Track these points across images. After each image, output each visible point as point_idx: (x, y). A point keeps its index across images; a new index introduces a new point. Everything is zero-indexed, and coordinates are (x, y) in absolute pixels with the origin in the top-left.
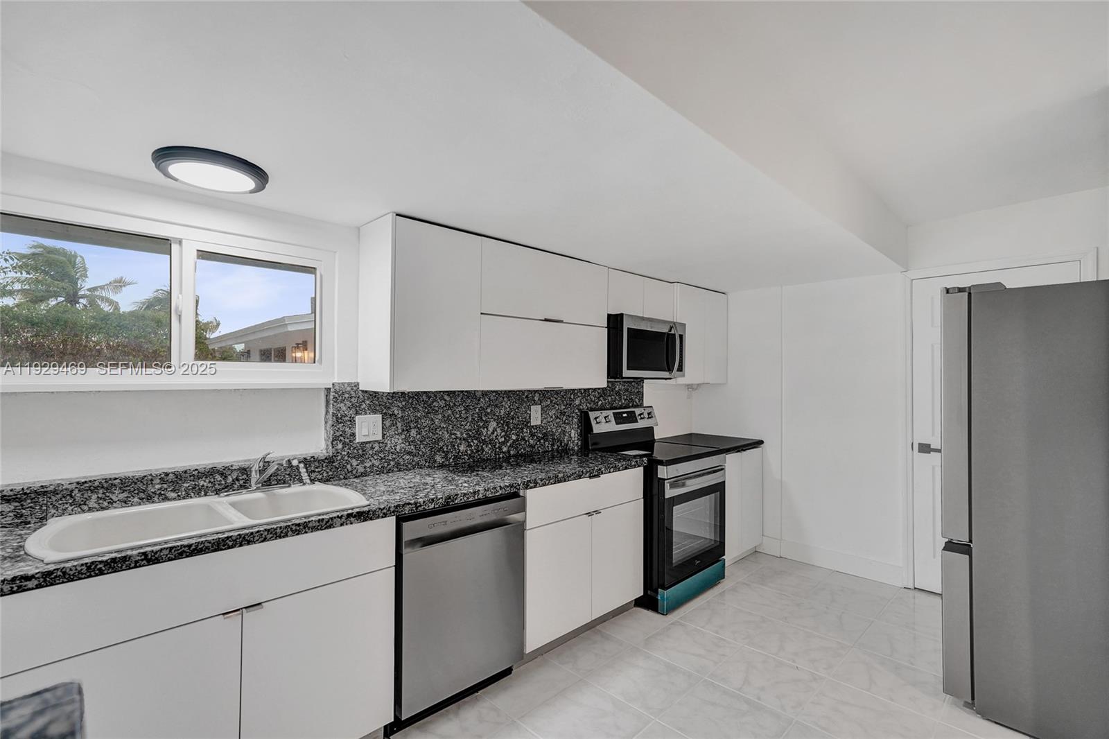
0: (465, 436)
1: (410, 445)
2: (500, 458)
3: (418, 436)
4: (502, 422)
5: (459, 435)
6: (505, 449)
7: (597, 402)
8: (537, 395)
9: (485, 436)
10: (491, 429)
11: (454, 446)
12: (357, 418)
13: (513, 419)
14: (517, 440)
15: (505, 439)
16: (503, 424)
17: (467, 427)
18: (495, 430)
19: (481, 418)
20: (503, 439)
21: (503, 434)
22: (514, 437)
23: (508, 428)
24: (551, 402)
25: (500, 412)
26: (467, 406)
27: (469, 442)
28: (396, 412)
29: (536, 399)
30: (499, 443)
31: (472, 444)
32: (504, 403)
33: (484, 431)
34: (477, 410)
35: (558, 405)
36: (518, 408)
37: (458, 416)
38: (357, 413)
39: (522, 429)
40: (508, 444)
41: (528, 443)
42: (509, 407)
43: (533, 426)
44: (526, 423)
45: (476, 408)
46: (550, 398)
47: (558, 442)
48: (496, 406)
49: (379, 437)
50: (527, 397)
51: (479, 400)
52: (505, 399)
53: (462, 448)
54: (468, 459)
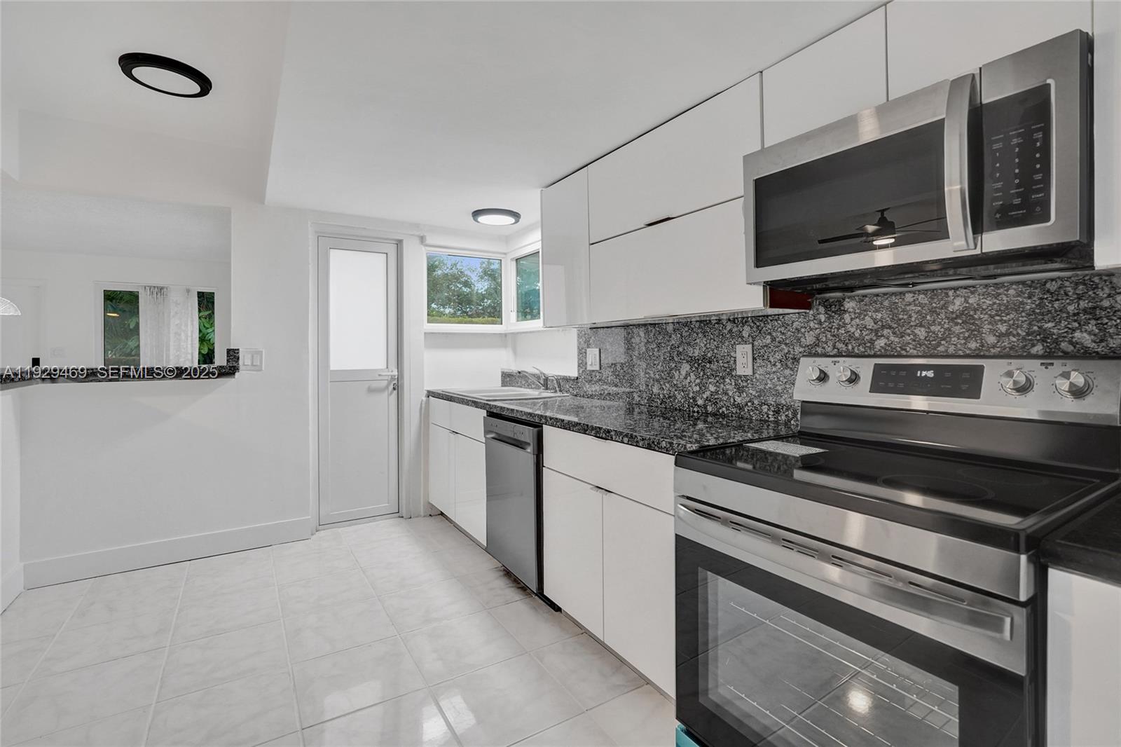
0: (658, 377)
1: (616, 378)
2: (694, 412)
3: (622, 371)
4: (696, 365)
5: (652, 375)
6: (700, 402)
7: (872, 342)
8: (747, 328)
9: (677, 380)
10: (683, 373)
11: (648, 386)
12: (588, 350)
13: (710, 362)
14: (717, 392)
15: (700, 388)
16: (697, 368)
17: (659, 367)
18: (688, 375)
19: (673, 358)
20: (698, 388)
21: (698, 381)
22: (712, 388)
23: (704, 374)
24: (773, 339)
25: (694, 353)
26: (660, 343)
27: (661, 385)
28: (608, 347)
29: (745, 334)
30: (693, 392)
31: (664, 387)
32: (698, 341)
33: (676, 374)
34: (669, 348)
35: (786, 344)
36: (717, 347)
37: (651, 354)
38: (588, 347)
39: (723, 378)
40: (705, 396)
41: (732, 400)
42: (705, 345)
43: (740, 377)
44: (730, 371)
45: (668, 346)
46: (770, 334)
47: (787, 410)
48: (689, 344)
49: (598, 368)
50: (730, 331)
51: (670, 337)
52: (700, 335)
53: (655, 390)
54: (661, 404)
